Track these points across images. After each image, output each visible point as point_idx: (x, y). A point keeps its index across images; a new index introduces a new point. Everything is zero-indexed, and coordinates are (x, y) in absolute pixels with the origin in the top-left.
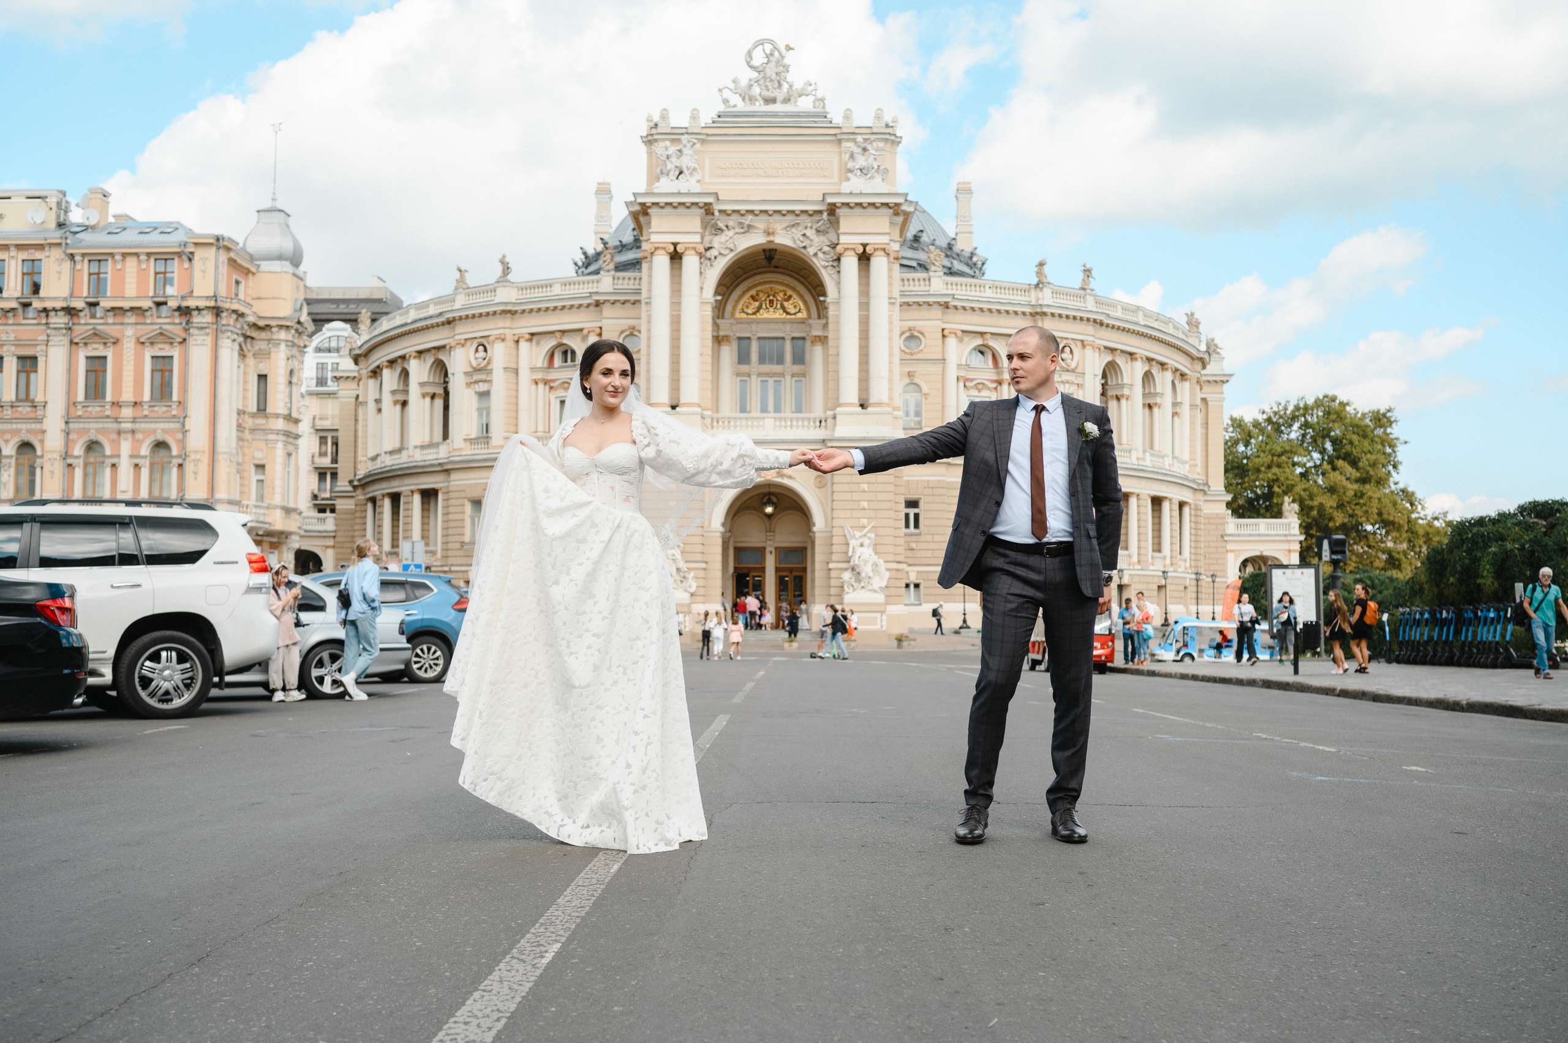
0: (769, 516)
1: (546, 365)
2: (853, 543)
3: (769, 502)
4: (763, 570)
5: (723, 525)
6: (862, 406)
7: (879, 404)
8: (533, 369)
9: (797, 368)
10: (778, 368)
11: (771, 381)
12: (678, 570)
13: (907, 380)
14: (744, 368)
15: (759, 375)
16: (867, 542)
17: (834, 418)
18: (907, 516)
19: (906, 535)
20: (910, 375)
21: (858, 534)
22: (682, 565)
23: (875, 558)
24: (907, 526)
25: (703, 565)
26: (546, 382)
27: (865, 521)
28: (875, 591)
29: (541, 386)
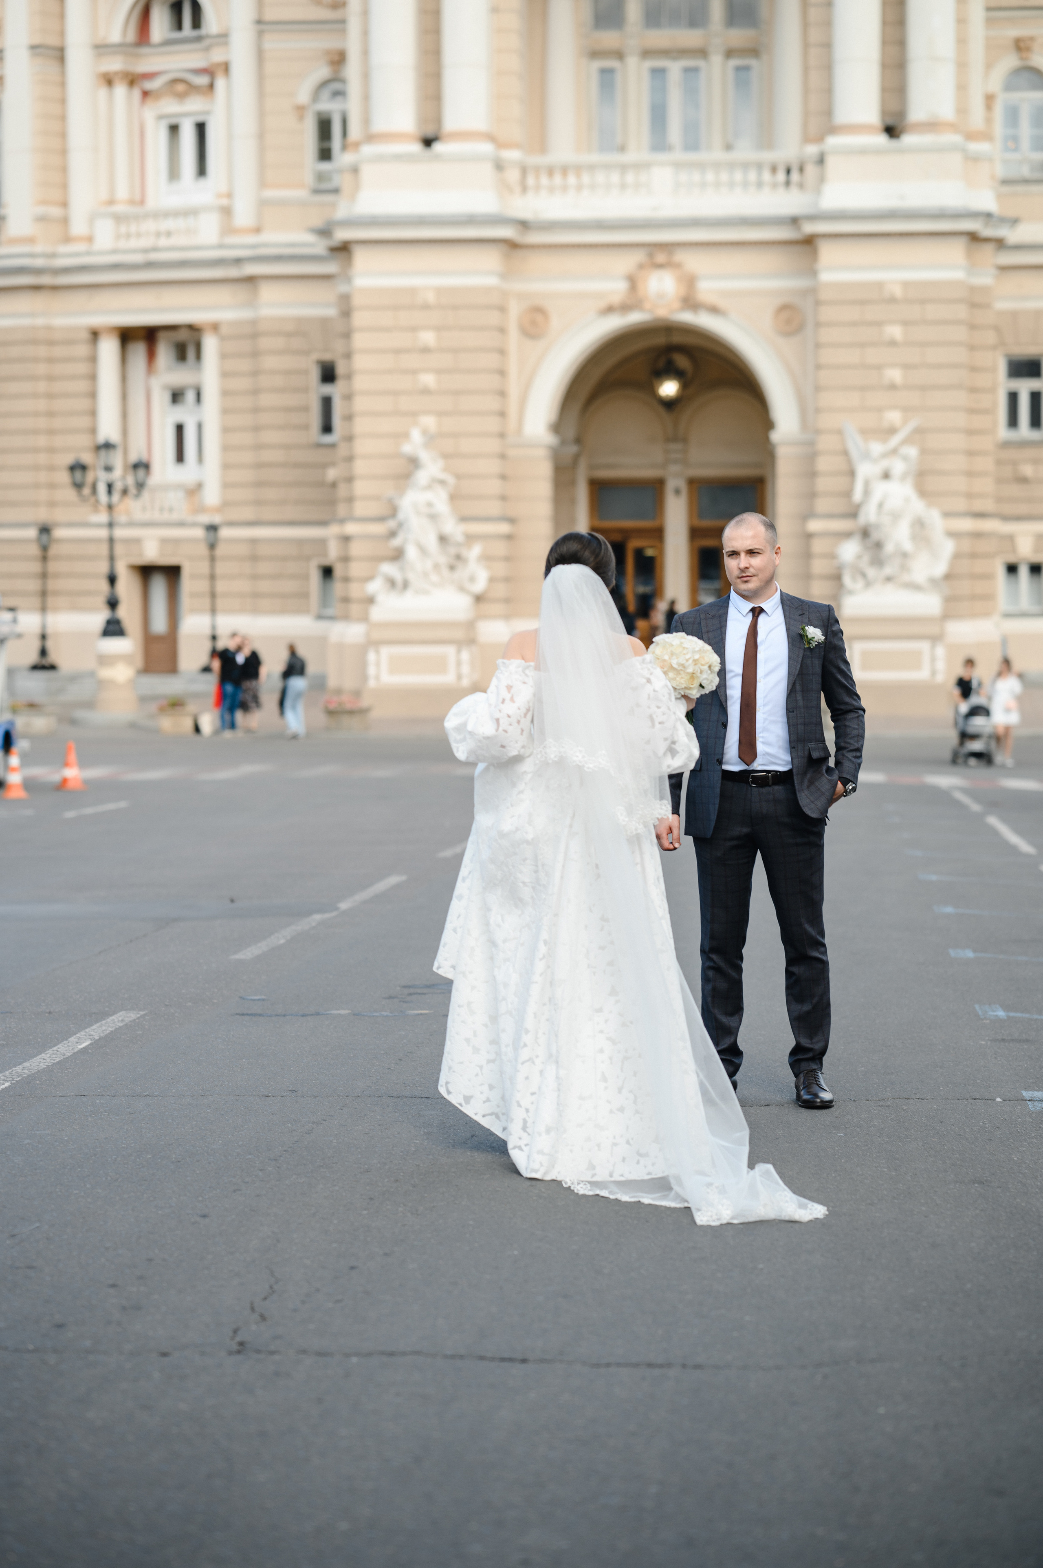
0: (669, 404)
1: (131, 36)
2: (865, 470)
3: (669, 371)
4: (658, 534)
5: (557, 428)
6: (891, 131)
7: (932, 126)
8: (101, 49)
9: (738, 36)
10: (690, 37)
11: (675, 68)
12: (443, 539)
13: (1011, 61)
14: (609, 38)
15: (647, 53)
16: (898, 467)
17: (821, 160)
18: (1013, 398)
19: (1006, 445)
20: (1021, 46)
21: (877, 448)
22: (452, 528)
23: (918, 506)
24: (1013, 421)
25: (504, 528)
26: (132, 80)
27: (894, 417)
28: (915, 587)
29: (120, 90)
